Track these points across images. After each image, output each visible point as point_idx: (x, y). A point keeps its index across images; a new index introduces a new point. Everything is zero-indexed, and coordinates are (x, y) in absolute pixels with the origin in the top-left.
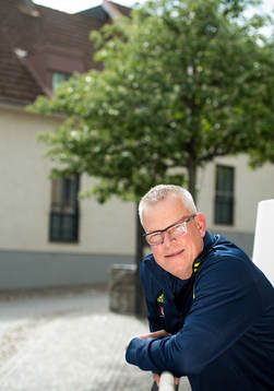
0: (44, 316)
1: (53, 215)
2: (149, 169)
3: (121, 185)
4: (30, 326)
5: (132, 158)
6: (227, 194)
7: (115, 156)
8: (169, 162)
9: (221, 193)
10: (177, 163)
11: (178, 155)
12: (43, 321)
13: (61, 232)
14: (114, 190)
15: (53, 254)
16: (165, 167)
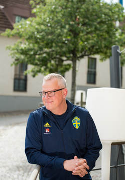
0: (11, 125)
1: (15, 79)
2: (55, 61)
3: (43, 69)
4: (3, 130)
5: (47, 57)
6: (93, 70)
7: (40, 56)
8: (64, 58)
9: (90, 70)
10: (68, 59)
11: (68, 55)
12: (10, 127)
13: (19, 87)
14: (39, 71)
15: (15, 97)
16: (63, 61)
